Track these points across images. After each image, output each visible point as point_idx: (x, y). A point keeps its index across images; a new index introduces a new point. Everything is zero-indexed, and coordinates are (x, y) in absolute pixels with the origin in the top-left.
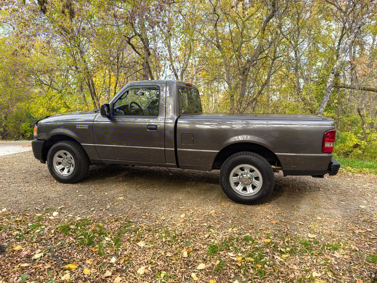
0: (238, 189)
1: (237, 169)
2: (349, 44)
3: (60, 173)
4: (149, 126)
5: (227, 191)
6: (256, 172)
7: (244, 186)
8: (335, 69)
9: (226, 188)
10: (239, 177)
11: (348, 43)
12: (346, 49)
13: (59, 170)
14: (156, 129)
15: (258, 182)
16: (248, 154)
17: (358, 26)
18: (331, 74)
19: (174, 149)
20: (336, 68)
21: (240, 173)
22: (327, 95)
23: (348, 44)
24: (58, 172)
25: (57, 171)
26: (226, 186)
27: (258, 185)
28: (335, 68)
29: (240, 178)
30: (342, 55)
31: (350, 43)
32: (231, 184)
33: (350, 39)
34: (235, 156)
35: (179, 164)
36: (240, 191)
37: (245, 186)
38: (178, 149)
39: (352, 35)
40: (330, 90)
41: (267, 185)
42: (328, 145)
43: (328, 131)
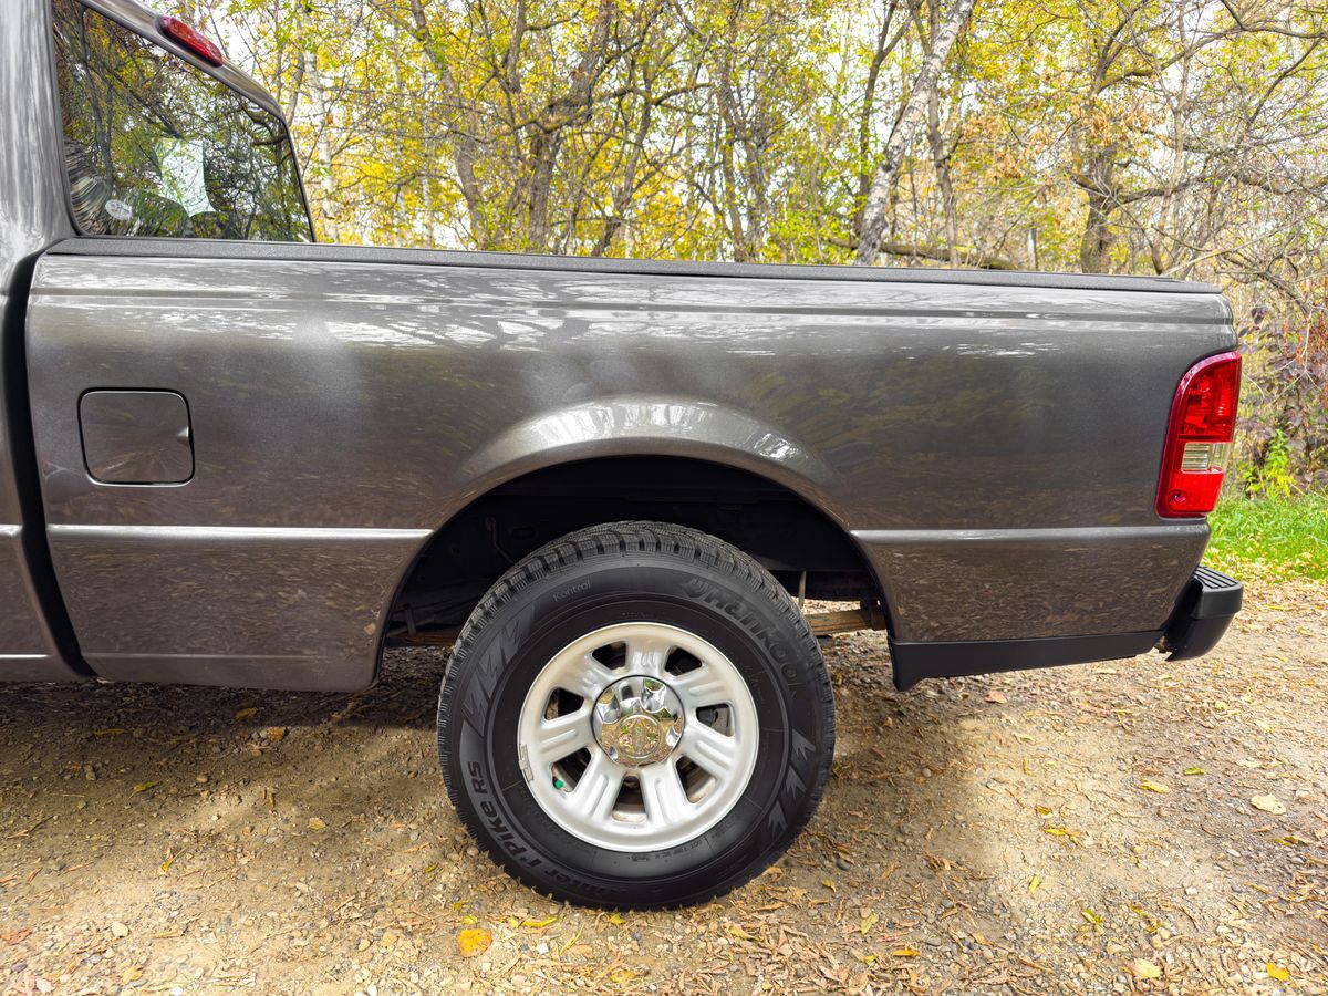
0: (586, 810)
1: (578, 662)
2: (940, 55)
5: (496, 836)
6: (715, 676)
7: (626, 780)
8: (895, 152)
9: (494, 814)
10: (584, 711)
11: (938, 53)
12: (931, 75)
15: (728, 742)
16: (658, 545)
18: (881, 172)
19: (13, 530)
20: (897, 147)
21: (593, 680)
22: (868, 256)
23: (938, 57)
26: (488, 798)
27: (724, 766)
28: (893, 147)
29: (592, 718)
30: (918, 98)
31: (946, 52)
32: (527, 775)
33: (946, 38)
34: (562, 560)
35: (84, 654)
36: (599, 818)
37: (633, 772)
38: (54, 527)
40: (879, 237)
41: (790, 763)
42: (1198, 459)
43: (1203, 364)
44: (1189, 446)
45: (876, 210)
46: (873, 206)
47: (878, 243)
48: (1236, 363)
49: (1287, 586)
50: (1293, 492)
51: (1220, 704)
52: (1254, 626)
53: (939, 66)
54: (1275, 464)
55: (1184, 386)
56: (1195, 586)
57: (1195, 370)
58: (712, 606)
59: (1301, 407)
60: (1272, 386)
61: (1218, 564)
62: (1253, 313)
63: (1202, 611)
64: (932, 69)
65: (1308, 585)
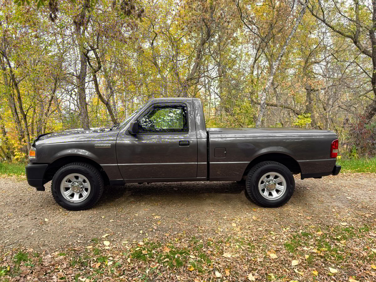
1: (265, 177)
3: (70, 200)
4: (181, 142)
6: (280, 179)
10: (264, 183)
12: (273, 73)
13: (68, 196)
14: (189, 145)
15: (282, 187)
17: (281, 55)
19: (206, 163)
21: (266, 180)
24: (67, 198)
25: (65, 198)
29: (265, 185)
32: (259, 191)
33: (276, 65)
35: (210, 177)
36: (267, 196)
37: (271, 191)
38: (210, 163)
39: (277, 61)
41: (290, 188)
42: (335, 151)
43: (334, 141)
44: (333, 150)
45: (263, 101)
46: (263, 100)
47: (264, 108)
48: (338, 140)
49: (354, 174)
50: (358, 158)
51: (342, 188)
52: (348, 179)
53: (275, 71)
54: (354, 152)
55: (332, 143)
56: (335, 166)
57: (333, 141)
58: (281, 170)
59: (358, 139)
60: (352, 135)
61: (338, 164)
62: (346, 120)
63: (337, 169)
64: (274, 71)
65: (358, 173)
